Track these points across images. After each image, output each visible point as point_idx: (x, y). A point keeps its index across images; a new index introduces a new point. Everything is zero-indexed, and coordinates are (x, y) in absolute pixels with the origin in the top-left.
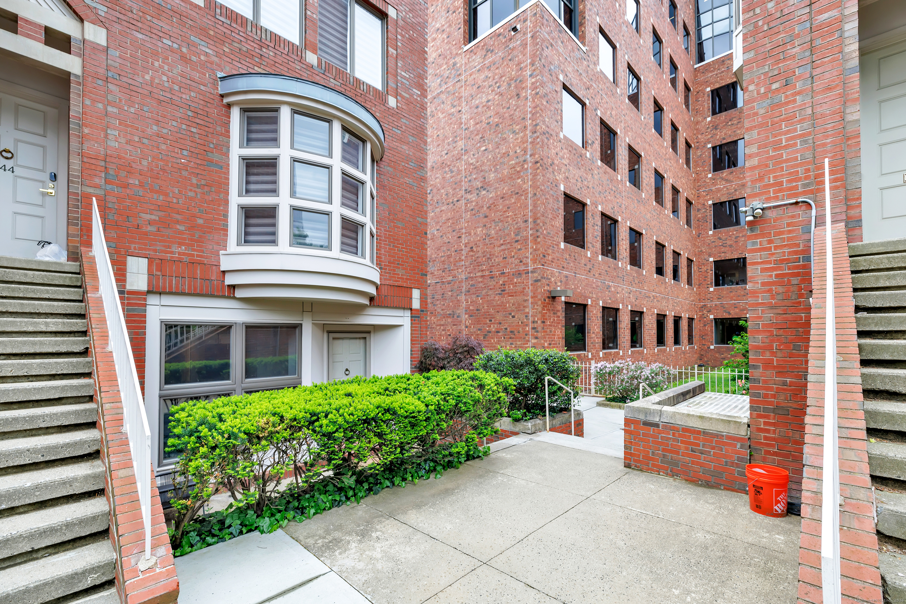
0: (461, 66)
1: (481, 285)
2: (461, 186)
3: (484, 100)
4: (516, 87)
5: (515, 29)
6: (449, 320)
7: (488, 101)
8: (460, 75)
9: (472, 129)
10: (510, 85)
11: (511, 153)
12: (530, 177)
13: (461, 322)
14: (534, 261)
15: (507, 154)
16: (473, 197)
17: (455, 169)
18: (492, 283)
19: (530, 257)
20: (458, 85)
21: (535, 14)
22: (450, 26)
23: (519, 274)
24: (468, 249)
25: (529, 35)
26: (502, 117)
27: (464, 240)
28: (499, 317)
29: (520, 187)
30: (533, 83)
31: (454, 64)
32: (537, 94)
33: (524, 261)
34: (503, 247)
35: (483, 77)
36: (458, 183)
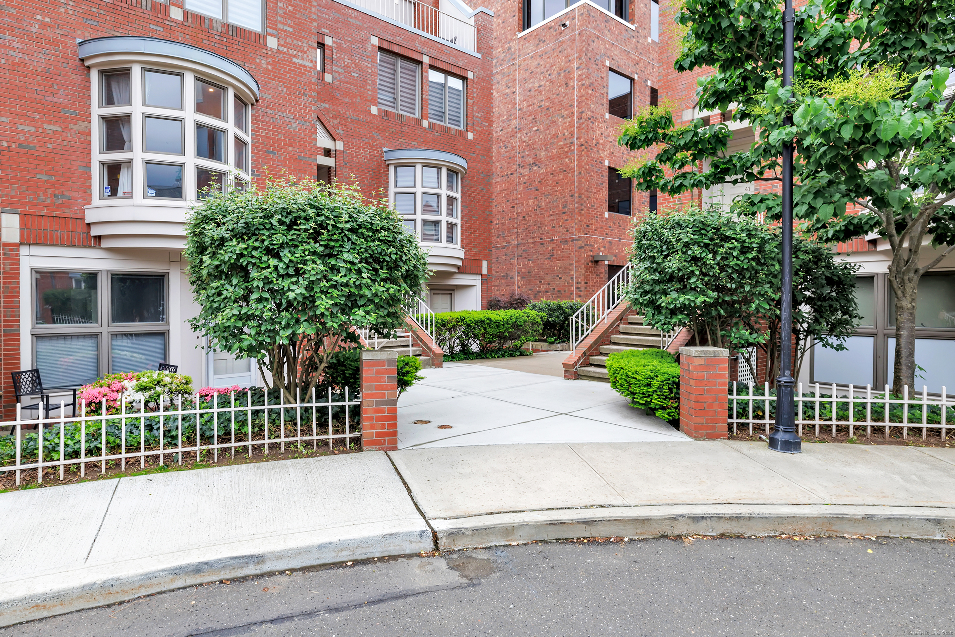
0: (516, 50)
1: (532, 250)
2: (515, 161)
3: (537, 85)
4: (565, 76)
5: (564, 25)
6: (503, 281)
7: (540, 86)
8: (514, 59)
9: (525, 110)
10: (559, 74)
11: (560, 135)
12: (576, 158)
13: (514, 283)
14: (579, 230)
15: (556, 136)
16: (525, 171)
17: (509, 145)
18: (542, 249)
19: (575, 227)
20: (513, 68)
21: (582, 14)
22: (505, 12)
23: (566, 241)
24: (521, 218)
25: (577, 32)
26: (552, 102)
27: (517, 210)
28: (548, 278)
29: (567, 165)
30: (579, 75)
31: (509, 48)
32: (583, 85)
33: (570, 230)
34: (552, 218)
35: (535, 64)
36: (511, 159)
